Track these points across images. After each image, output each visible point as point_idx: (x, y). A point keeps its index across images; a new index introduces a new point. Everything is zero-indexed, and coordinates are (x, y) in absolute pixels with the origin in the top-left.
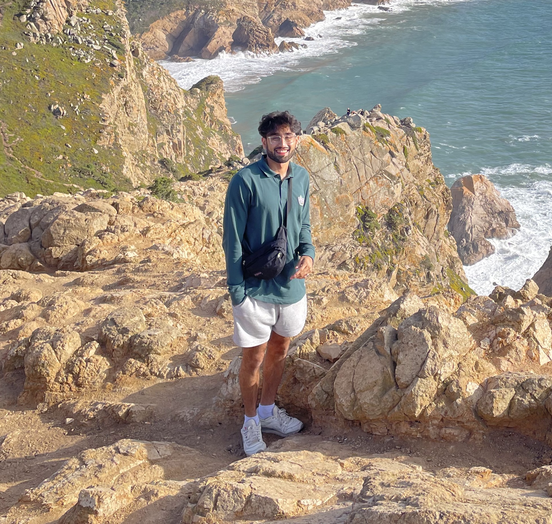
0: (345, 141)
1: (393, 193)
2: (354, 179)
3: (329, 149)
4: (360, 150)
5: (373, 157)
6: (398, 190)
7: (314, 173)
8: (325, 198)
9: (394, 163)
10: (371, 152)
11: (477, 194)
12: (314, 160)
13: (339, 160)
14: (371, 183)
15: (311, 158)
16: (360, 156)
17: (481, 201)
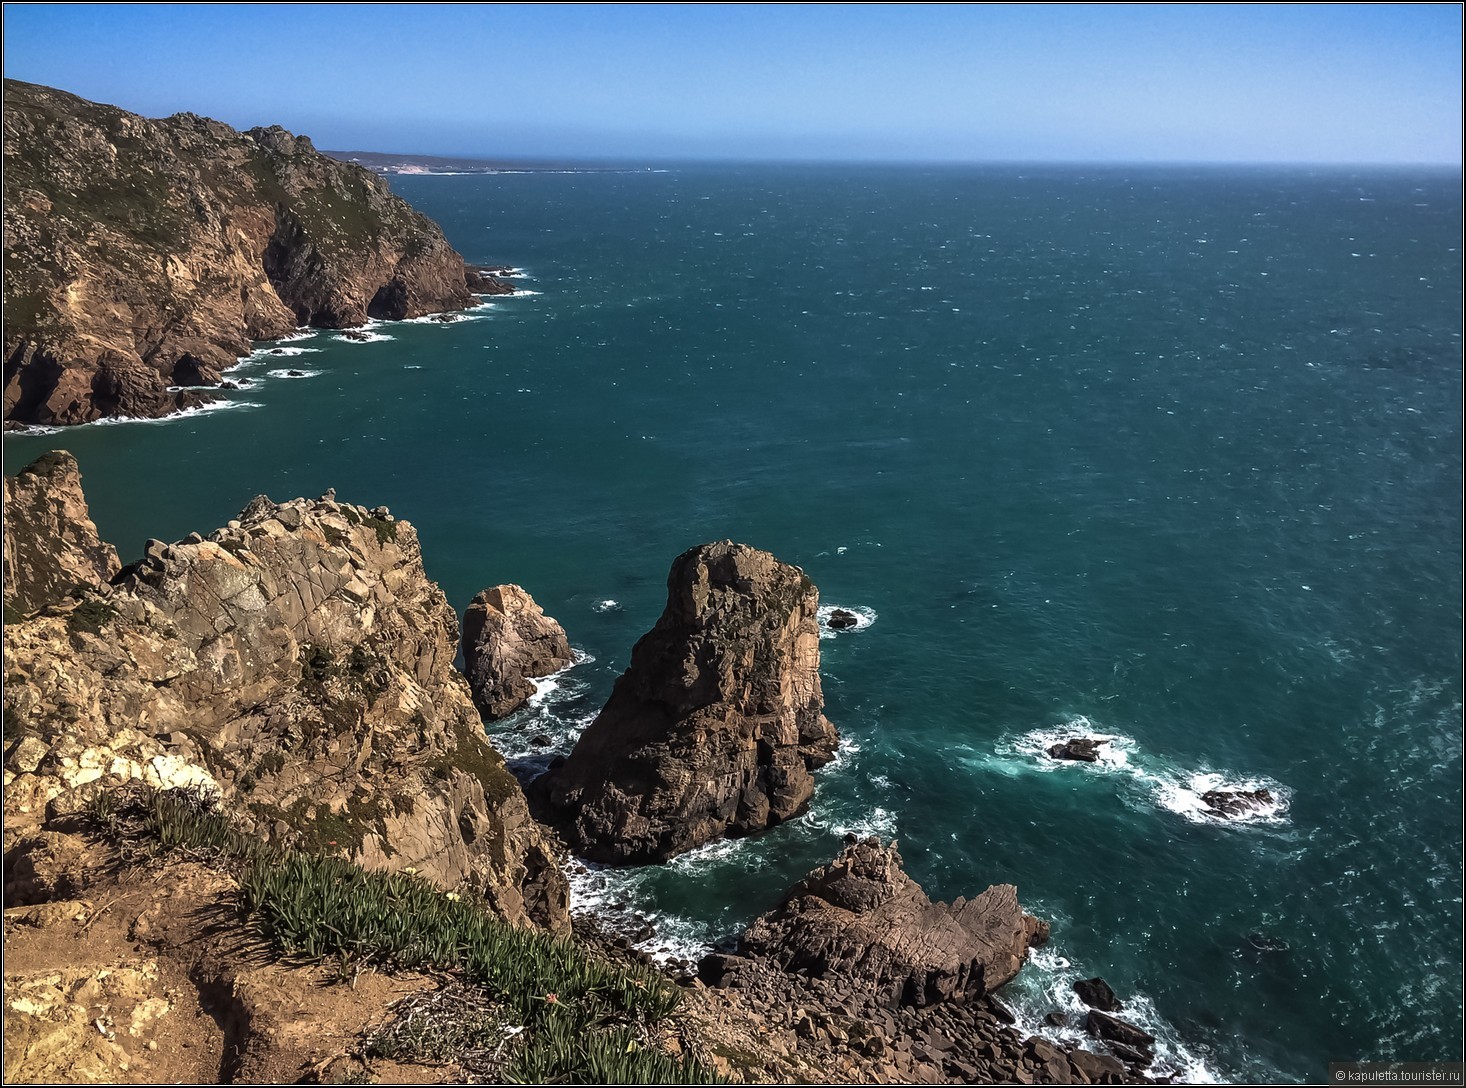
0: (276, 549)
1: (360, 623)
2: (293, 605)
3: (248, 562)
4: (302, 560)
5: (323, 570)
6: (368, 618)
7: (224, 601)
8: (246, 638)
9: (359, 578)
10: (320, 562)
11: (508, 613)
12: (223, 580)
13: (267, 578)
14: (323, 609)
15: (219, 579)
16: (302, 571)
17: (514, 623)
